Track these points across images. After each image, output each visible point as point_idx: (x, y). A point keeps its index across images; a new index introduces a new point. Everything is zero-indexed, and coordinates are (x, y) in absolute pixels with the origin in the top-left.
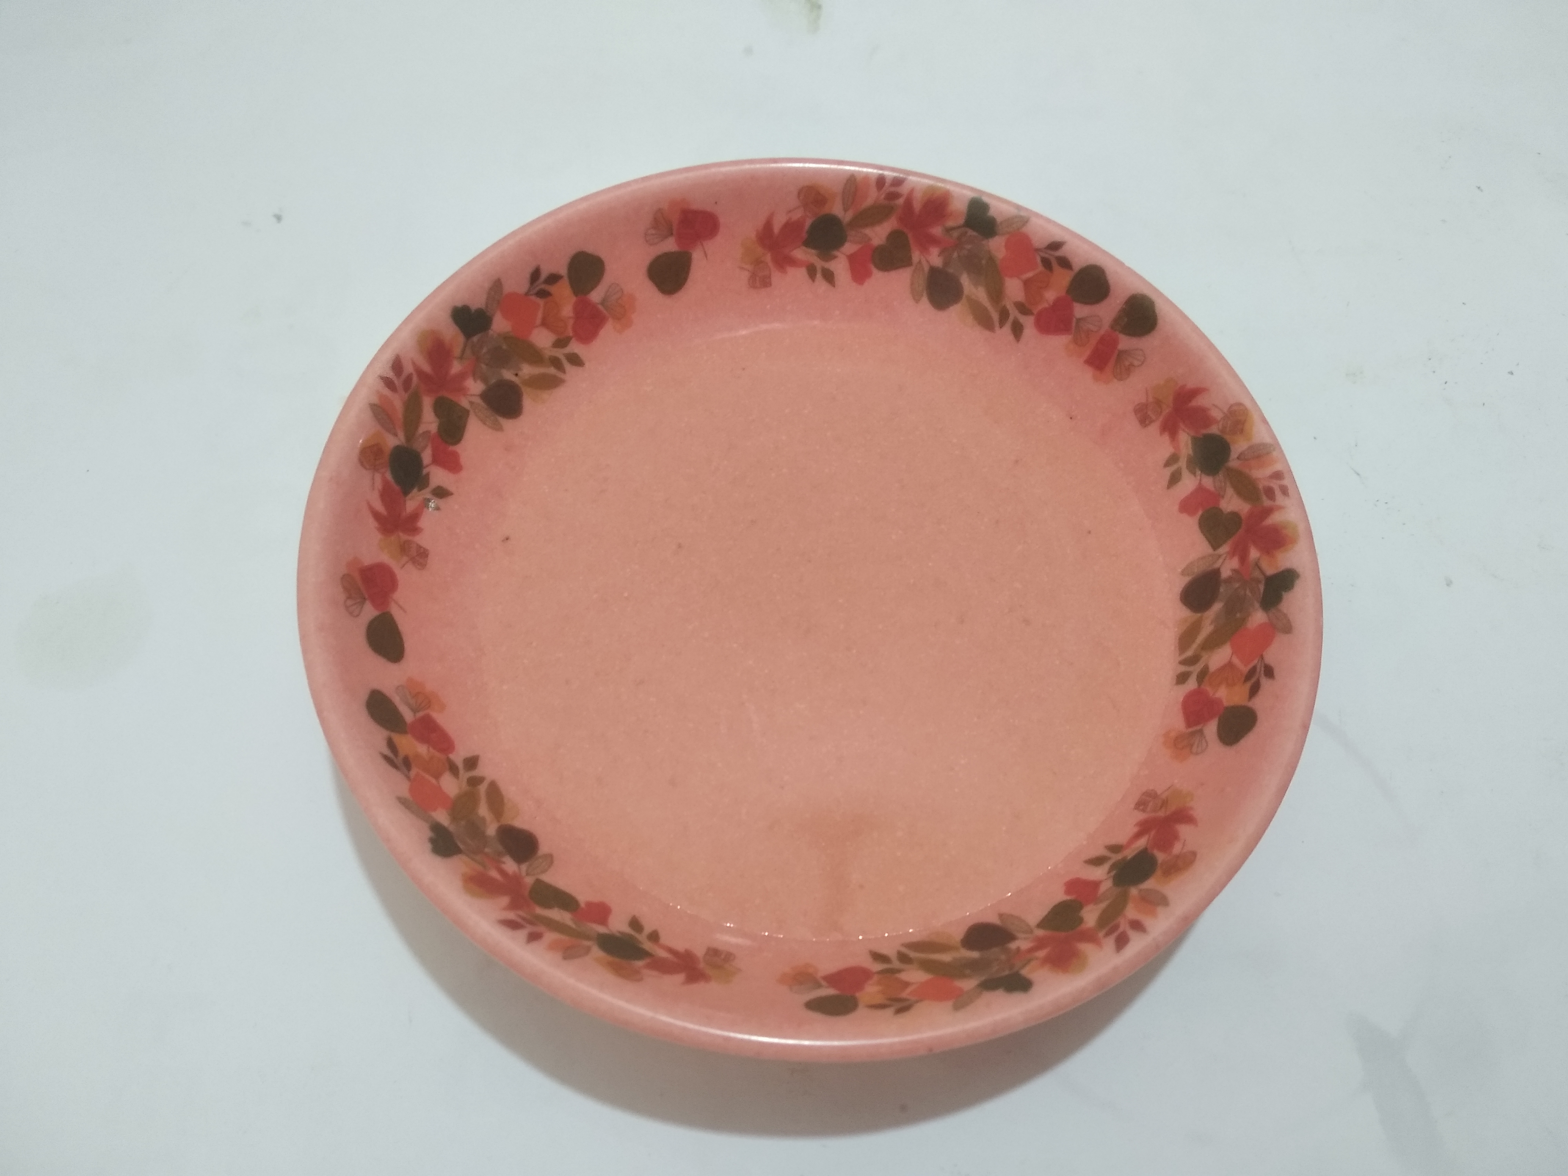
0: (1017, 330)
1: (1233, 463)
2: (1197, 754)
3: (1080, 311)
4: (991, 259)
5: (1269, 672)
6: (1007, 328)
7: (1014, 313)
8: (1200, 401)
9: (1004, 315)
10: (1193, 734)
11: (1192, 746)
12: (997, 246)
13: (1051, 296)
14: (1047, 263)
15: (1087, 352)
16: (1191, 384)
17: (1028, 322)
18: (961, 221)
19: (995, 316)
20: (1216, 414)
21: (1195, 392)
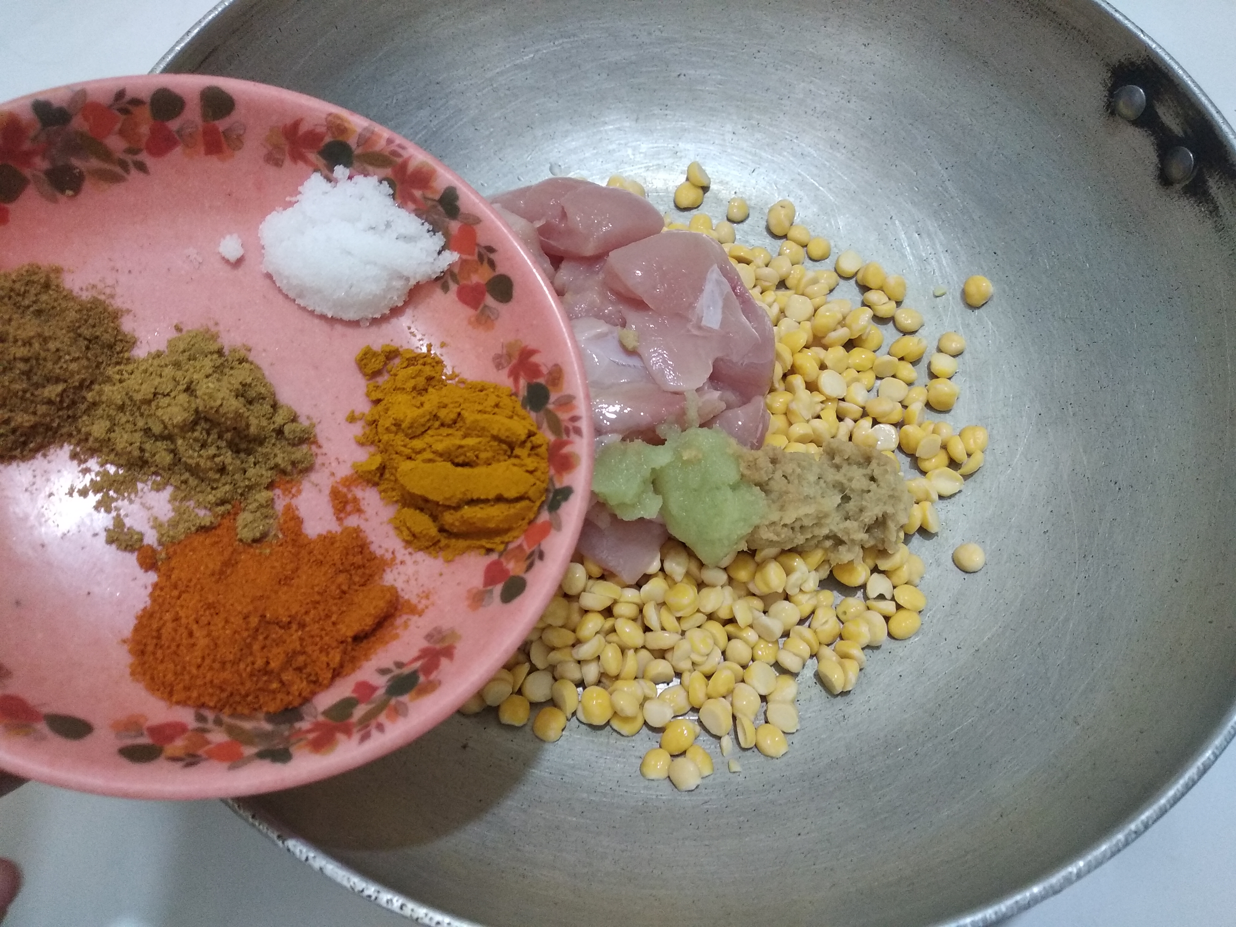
0: (142, 167)
1: (357, 151)
2: (497, 319)
3: (174, 125)
4: (82, 135)
5: (491, 250)
6: (134, 171)
7: (129, 158)
8: (303, 128)
9: (124, 165)
10: (482, 312)
11: (489, 317)
12: (78, 123)
13: (145, 130)
14: (125, 111)
15: (202, 149)
16: (289, 121)
17: (144, 157)
18: (39, 126)
19: (118, 170)
20: (322, 129)
21: (296, 125)
